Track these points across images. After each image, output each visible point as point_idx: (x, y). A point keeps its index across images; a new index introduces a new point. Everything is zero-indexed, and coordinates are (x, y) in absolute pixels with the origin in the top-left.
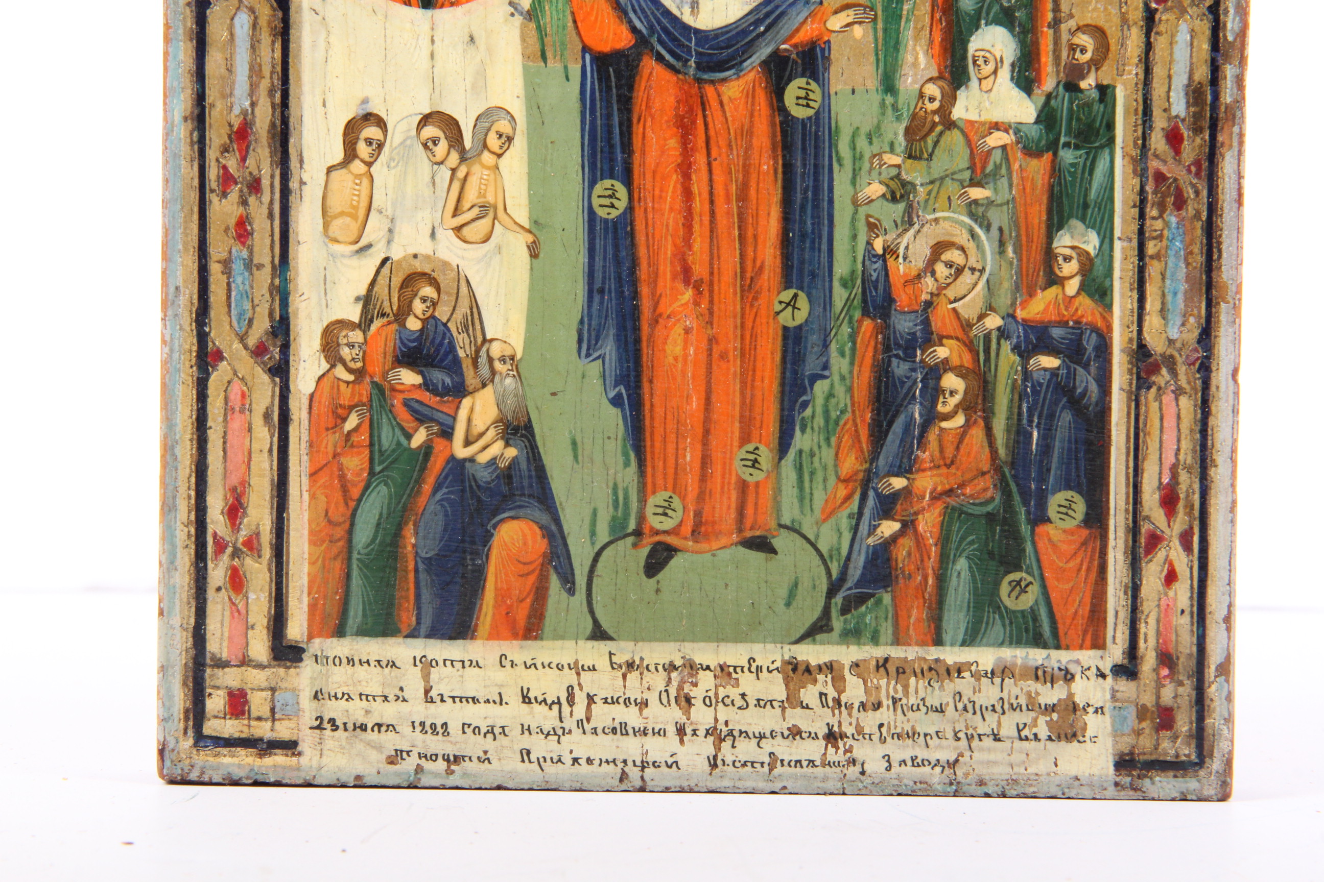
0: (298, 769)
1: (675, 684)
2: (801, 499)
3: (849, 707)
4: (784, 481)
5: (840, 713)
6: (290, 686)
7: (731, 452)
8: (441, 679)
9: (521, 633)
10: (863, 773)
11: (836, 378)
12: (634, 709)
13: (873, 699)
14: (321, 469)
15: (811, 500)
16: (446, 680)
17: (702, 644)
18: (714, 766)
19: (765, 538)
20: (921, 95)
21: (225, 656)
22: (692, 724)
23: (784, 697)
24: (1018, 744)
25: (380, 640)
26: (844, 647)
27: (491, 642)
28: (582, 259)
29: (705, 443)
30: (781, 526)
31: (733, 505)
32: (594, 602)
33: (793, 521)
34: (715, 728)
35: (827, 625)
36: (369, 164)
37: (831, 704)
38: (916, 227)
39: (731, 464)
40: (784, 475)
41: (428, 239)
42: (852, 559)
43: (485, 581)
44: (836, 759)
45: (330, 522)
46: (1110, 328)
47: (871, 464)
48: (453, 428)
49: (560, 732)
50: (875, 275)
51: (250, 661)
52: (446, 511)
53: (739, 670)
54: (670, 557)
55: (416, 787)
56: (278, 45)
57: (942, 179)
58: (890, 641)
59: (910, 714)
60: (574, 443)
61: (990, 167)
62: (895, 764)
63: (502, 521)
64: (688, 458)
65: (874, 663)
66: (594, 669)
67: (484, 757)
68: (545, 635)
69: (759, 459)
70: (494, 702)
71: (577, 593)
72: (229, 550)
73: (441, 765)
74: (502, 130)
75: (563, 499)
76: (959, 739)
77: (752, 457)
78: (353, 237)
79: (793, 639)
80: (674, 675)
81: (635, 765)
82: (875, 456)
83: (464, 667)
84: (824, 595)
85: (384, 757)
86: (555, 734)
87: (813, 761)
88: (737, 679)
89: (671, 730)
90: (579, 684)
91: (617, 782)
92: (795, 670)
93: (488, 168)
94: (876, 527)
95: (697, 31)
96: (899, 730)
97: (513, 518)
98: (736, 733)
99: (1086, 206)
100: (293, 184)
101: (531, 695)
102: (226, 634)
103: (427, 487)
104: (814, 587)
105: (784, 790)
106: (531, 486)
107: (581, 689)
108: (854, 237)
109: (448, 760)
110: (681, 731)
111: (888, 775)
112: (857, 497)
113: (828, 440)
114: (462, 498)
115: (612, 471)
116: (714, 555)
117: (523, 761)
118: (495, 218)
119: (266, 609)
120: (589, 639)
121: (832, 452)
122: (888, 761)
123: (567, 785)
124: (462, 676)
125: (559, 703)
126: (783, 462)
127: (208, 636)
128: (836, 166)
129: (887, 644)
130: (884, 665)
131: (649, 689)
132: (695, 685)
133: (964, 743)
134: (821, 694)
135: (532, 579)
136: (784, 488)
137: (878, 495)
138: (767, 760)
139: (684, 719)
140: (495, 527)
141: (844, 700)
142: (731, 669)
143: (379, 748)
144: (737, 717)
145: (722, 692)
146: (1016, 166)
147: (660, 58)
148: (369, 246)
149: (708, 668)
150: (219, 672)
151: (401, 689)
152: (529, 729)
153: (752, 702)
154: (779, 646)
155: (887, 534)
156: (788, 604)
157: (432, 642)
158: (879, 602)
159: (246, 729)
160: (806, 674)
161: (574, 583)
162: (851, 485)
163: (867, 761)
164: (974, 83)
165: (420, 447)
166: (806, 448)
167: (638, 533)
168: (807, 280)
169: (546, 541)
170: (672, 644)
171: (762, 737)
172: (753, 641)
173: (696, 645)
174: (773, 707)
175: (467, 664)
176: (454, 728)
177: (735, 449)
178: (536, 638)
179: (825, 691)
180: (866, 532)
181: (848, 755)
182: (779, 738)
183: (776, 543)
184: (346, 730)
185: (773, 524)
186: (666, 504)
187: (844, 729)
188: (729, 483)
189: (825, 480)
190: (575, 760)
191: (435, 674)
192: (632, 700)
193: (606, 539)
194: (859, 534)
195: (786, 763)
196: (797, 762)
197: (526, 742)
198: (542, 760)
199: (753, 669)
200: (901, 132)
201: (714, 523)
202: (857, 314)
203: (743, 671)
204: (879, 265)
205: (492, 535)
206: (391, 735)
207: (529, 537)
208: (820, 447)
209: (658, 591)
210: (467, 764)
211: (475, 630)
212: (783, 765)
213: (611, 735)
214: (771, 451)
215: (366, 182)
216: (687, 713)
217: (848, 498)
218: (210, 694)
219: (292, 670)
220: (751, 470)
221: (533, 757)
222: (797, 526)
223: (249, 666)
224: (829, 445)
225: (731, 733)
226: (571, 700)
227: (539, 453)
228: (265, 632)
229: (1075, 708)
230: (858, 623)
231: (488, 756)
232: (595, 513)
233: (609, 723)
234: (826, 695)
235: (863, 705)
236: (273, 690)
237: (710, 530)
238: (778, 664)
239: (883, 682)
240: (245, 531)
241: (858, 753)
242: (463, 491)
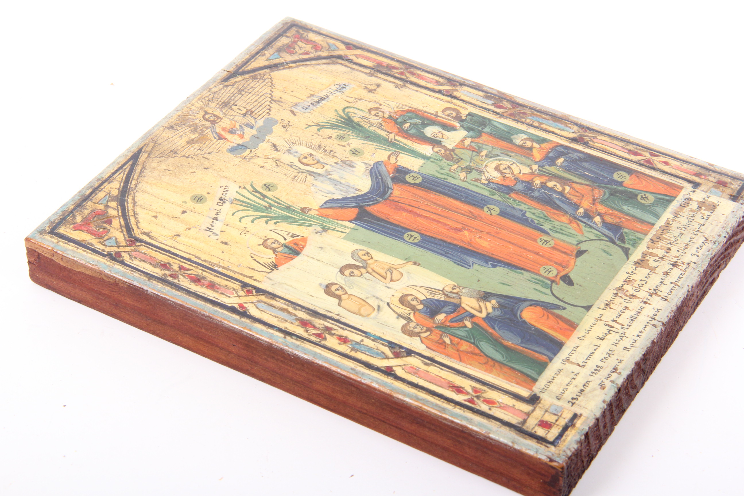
0: (588, 418)
1: (624, 296)
2: (570, 236)
3: (664, 256)
5: (666, 259)
6: (549, 405)
7: (537, 246)
8: (576, 359)
9: (572, 329)
10: (695, 263)
11: (528, 210)
12: (627, 311)
13: (665, 249)
14: (460, 357)
16: (578, 358)
17: (612, 283)
18: (666, 300)
19: (579, 251)
20: (437, 152)
21: (521, 420)
22: (644, 299)
23: (649, 271)
24: (709, 221)
25: (546, 370)
26: (639, 248)
27: (570, 339)
28: (430, 253)
29: (529, 251)
30: (577, 245)
31: (560, 253)
33: (577, 241)
34: (650, 293)
35: (626, 249)
36: (346, 293)
37: (660, 260)
38: (485, 171)
39: (542, 248)
41: (389, 290)
43: (542, 331)
44: (684, 267)
45: (485, 364)
46: (558, 143)
48: (471, 314)
49: (623, 335)
50: (495, 186)
51: (529, 412)
52: (504, 329)
53: (629, 278)
54: (569, 277)
56: (278, 299)
57: (471, 159)
59: (678, 242)
61: (477, 148)
62: (697, 254)
63: (520, 315)
64: (532, 257)
65: (650, 243)
66: (602, 315)
69: (546, 240)
70: (597, 348)
72: (475, 399)
73: (614, 375)
74: (363, 254)
76: (697, 234)
77: (543, 241)
78: (372, 309)
79: (625, 257)
80: (619, 295)
81: (651, 321)
83: (575, 351)
85: (600, 390)
86: (623, 337)
87: (682, 274)
88: (633, 279)
89: (643, 305)
90: (606, 322)
91: (656, 329)
92: (639, 264)
93: (374, 263)
94: (595, 222)
95: (368, 193)
96: (683, 247)
97: (521, 312)
98: (656, 289)
99: (509, 133)
100: (337, 317)
101: (601, 336)
102: (512, 415)
103: (490, 330)
104: (608, 246)
106: (512, 302)
107: (608, 322)
108: (476, 186)
109: (614, 372)
110: (645, 303)
112: (579, 222)
113: (551, 221)
114: (502, 323)
117: (629, 351)
118: (395, 269)
119: (509, 398)
120: (588, 312)
122: (694, 255)
124: (579, 353)
125: (610, 330)
127: (508, 421)
128: (446, 180)
131: (620, 304)
132: (628, 291)
133: (699, 234)
134: (654, 261)
135: (550, 315)
136: (562, 238)
137: (582, 217)
138: (673, 285)
139: (640, 300)
140: (521, 319)
141: (660, 256)
143: (594, 389)
144: (649, 286)
145: (636, 286)
146: (481, 142)
147: (369, 205)
148: (379, 307)
149: (623, 285)
150: (527, 424)
151: (573, 372)
152: (616, 344)
153: (645, 279)
154: (626, 264)
155: (600, 220)
156: (611, 255)
157: (558, 355)
158: (626, 233)
159: (559, 427)
160: (643, 262)
161: (560, 306)
162: (573, 222)
164: (442, 140)
165: (472, 326)
166: (550, 227)
167: (552, 281)
168: (483, 202)
169: (538, 307)
170: (606, 291)
171: (662, 283)
172: (620, 270)
173: (611, 285)
174: (651, 275)
175: (575, 349)
176: (600, 364)
177: (537, 244)
178: (577, 326)
179: (654, 259)
180: (595, 225)
182: (665, 278)
183: (583, 249)
184: (580, 396)
185: (575, 247)
186: (546, 270)
187: (673, 261)
188: (550, 251)
190: (638, 336)
191: (573, 359)
192: (623, 310)
193: (549, 291)
194: (595, 228)
197: (620, 347)
198: (632, 346)
199: (631, 274)
200: (446, 161)
201: (563, 261)
202: (507, 196)
203: (631, 277)
204: (492, 185)
205: (524, 320)
206: (591, 383)
207: (532, 310)
208: (552, 224)
209: (580, 286)
211: (562, 341)
212: (678, 282)
213: (634, 322)
214: (545, 236)
215: (352, 297)
216: (638, 298)
217: (578, 225)
218: (535, 432)
219: (542, 402)
220: (549, 244)
221: (629, 347)
222: (579, 241)
223: (530, 414)
226: (611, 327)
228: (519, 403)
229: (703, 202)
230: (631, 241)
231: (620, 360)
232: (535, 289)
233: (628, 321)
235: (666, 252)
236: (546, 411)
237: (565, 263)
238: (634, 267)
239: (660, 243)
240: (470, 390)
241: (686, 261)
242: (499, 321)
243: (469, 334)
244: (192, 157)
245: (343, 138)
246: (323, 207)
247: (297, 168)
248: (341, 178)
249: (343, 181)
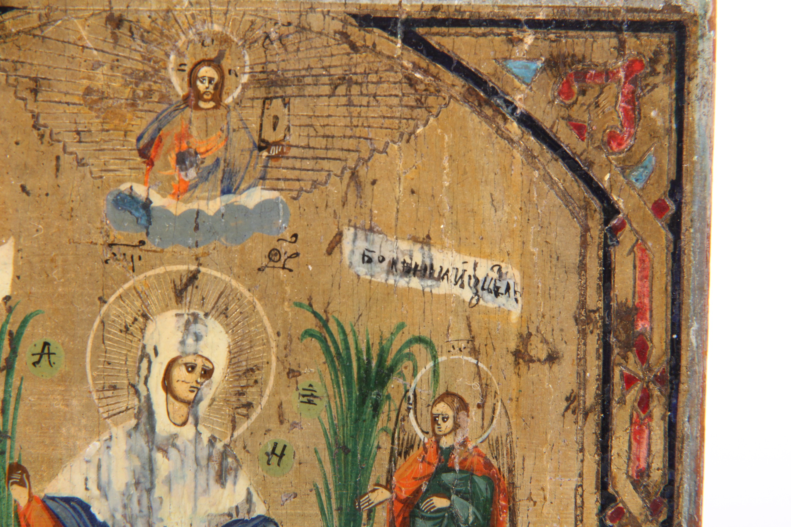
244: (42, 136)
245: (309, 402)
246: (50, 503)
247: (144, 372)
248: (169, 481)
249: (159, 491)
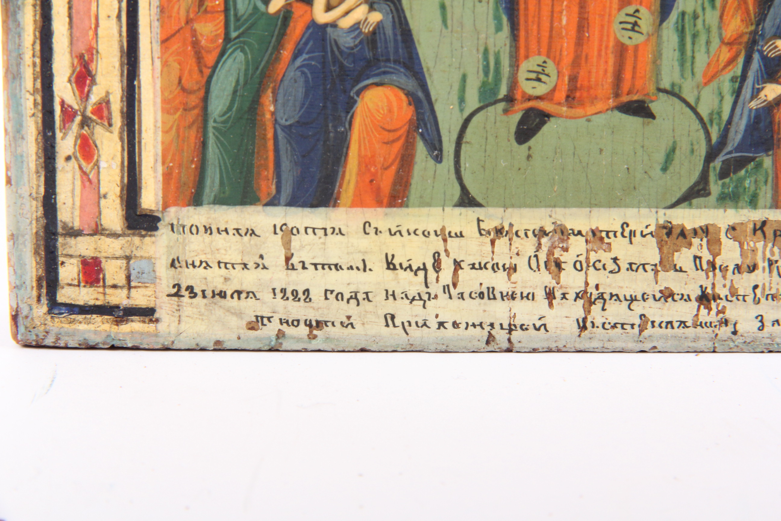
0: (156, 335)
1: (545, 249)
2: (682, 64)
3: (724, 270)
4: (665, 44)
5: (714, 275)
6: (146, 255)
7: (610, 15)
8: (302, 247)
9: (385, 201)
10: (735, 333)
12: (502, 275)
13: (749, 262)
14: (173, 35)
15: (693, 63)
16: (308, 247)
17: (574, 210)
18: (583, 328)
19: (643, 102)
21: (77, 225)
22: (561, 287)
23: (657, 260)
25: (238, 208)
26: (721, 211)
27: (354, 210)
29: (583, 5)
30: (660, 90)
31: (611, 69)
32: (462, 169)
33: (673, 85)
34: (585, 292)
35: (704, 189)
37: (705, 266)
39: (609, 27)
40: (665, 38)
42: (734, 123)
43: (348, 148)
44: (708, 319)
45: (183, 90)
47: (758, 25)
49: (425, 297)
51: (103, 229)
52: (306, 77)
53: (611, 235)
54: (543, 123)
55: (277, 350)
58: (768, 204)
60: (443, 7)
62: (768, 324)
63: (366, 87)
64: (564, 22)
65: (751, 226)
66: (462, 236)
67: (347, 322)
68: (411, 203)
69: (639, 22)
70: (358, 269)
71: (445, 160)
72: (78, 119)
73: (303, 330)
75: (431, 64)
77: (632, 20)
79: (669, 203)
80: (544, 240)
81: (502, 328)
82: (761, 18)
83: (326, 234)
84: (703, 158)
85: (244, 323)
86: (421, 299)
87: (684, 322)
88: (609, 244)
89: (540, 294)
90: (446, 251)
91: (484, 345)
92: (669, 234)
94: (759, 90)
96: (773, 291)
97: (377, 85)
98: (607, 297)
101: (396, 261)
102: (78, 203)
103: (286, 54)
104: (692, 151)
105: (654, 350)
106: (396, 51)
107: (448, 256)
109: (310, 326)
110: (550, 295)
111: (760, 334)
112: (741, 60)
113: (712, 1)
114: (324, 63)
115: (483, 36)
116: (589, 120)
117: (387, 325)
119: (118, 179)
120: (456, 206)
121: (717, 13)
122: (761, 321)
123: (433, 348)
124: (324, 244)
125: (425, 269)
126: (665, 24)
127: (59, 205)
129: (765, 207)
130: (762, 228)
131: (518, 254)
132: (566, 250)
134: (695, 257)
135: (398, 145)
137: (764, 58)
138: (637, 321)
139: (553, 283)
140: (358, 93)
141: (718, 262)
142: (604, 234)
143: (239, 314)
144: (608, 280)
145: (593, 257)
149: (580, 233)
150: (72, 241)
151: (261, 257)
152: (393, 295)
153: (624, 266)
154: (654, 210)
155: (771, 97)
156: (665, 169)
157: (293, 209)
158: (759, 166)
159: (101, 297)
160: (681, 238)
161: (441, 150)
162: (735, 47)
163: (740, 321)
165: (279, 11)
166: (689, 10)
167: (510, 99)
169: (412, 108)
170: (543, 209)
171: (633, 299)
172: (627, 206)
173: (567, 211)
174: (646, 271)
175: (329, 231)
176: (316, 294)
177: (614, 12)
178: (401, 205)
179: (699, 254)
180: (748, 96)
181: (721, 315)
182: (651, 300)
183: (654, 107)
184: (204, 297)
185: (652, 89)
186: (539, 69)
187: (717, 291)
188: (607, 47)
189: (708, 43)
190: (441, 324)
191: (296, 241)
192: (500, 266)
193: (477, 105)
194: (741, 98)
195: (656, 324)
196: (668, 323)
197: (390, 307)
198: (406, 324)
199: (627, 233)
201: (589, 88)
203: (615, 236)
205: (355, 102)
206: (251, 301)
207: (395, 104)
208: (704, 9)
209: (529, 157)
210: (329, 329)
211: (338, 198)
212: (653, 326)
213: (478, 299)
214: (652, 14)
216: (557, 278)
217: (731, 61)
218: (63, 263)
219: (147, 239)
220: (631, 34)
221: (398, 322)
222: (676, 90)
223: (102, 234)
224: (713, 7)
225: (601, 296)
226: (437, 265)
227: (405, 17)
228: (118, 201)
230: (736, 187)
231: (352, 320)
232: (464, 78)
233: (476, 288)
234: (700, 258)
235: (738, 268)
236: (128, 258)
237: (585, 95)
238: (652, 228)
239: (760, 245)
240: (94, 98)
241: (731, 313)
242: (324, 57)
243: (246, 20)
